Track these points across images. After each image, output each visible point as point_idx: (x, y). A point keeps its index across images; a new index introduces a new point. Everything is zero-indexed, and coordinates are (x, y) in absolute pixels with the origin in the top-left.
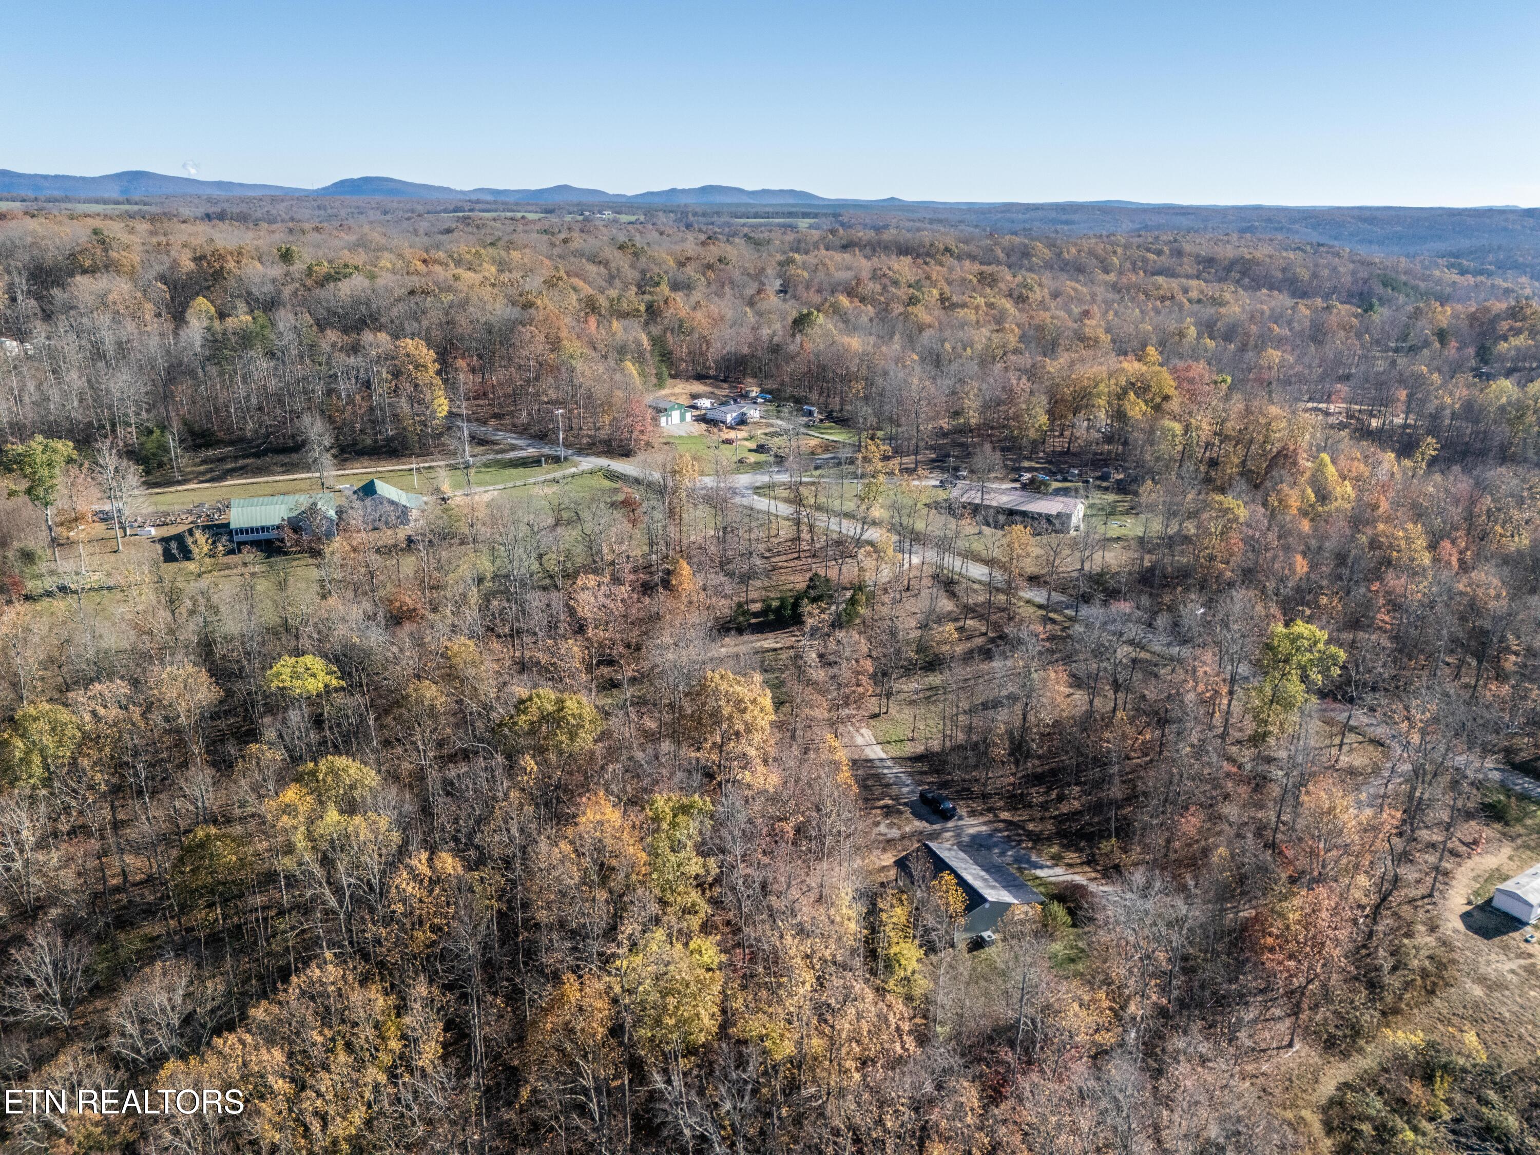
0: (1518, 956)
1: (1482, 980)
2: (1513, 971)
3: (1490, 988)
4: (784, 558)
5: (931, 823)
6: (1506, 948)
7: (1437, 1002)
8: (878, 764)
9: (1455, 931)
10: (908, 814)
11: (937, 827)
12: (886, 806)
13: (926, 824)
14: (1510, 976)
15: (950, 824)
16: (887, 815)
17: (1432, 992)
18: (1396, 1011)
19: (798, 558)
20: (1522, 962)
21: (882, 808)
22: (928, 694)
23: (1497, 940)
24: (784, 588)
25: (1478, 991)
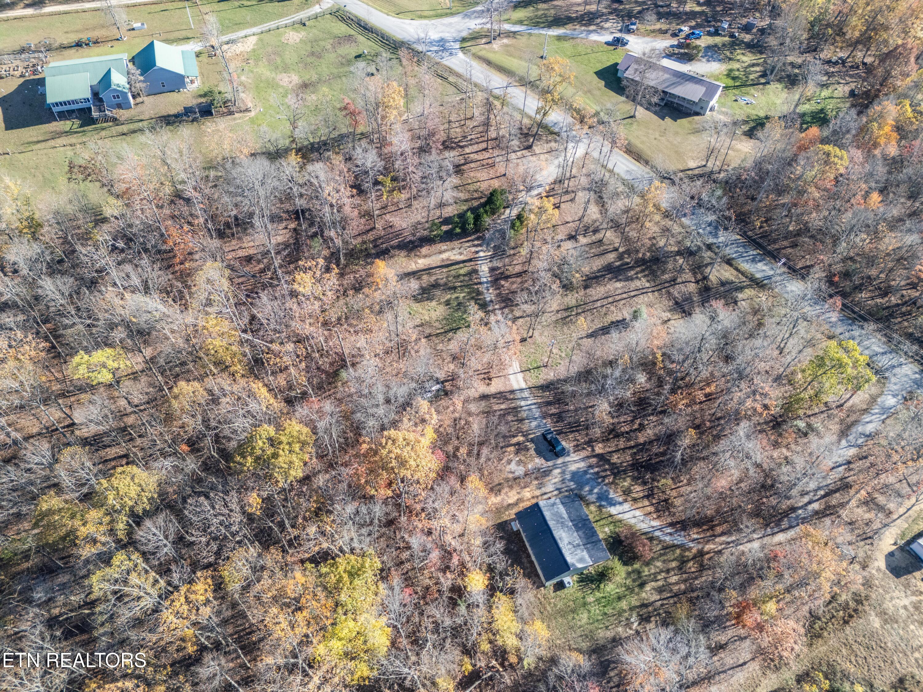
0: (913, 594)
1: (882, 613)
2: (905, 607)
3: (886, 622)
4: (476, 148)
5: (547, 460)
6: (907, 586)
7: (848, 630)
8: (518, 395)
9: (879, 570)
10: (532, 452)
11: (550, 463)
12: (518, 444)
13: (543, 461)
14: (902, 611)
15: (560, 461)
16: (517, 452)
17: (846, 622)
18: (820, 636)
19: (485, 149)
20: (914, 599)
21: (514, 445)
22: (565, 314)
23: (903, 579)
24: (471, 188)
25: (876, 622)
